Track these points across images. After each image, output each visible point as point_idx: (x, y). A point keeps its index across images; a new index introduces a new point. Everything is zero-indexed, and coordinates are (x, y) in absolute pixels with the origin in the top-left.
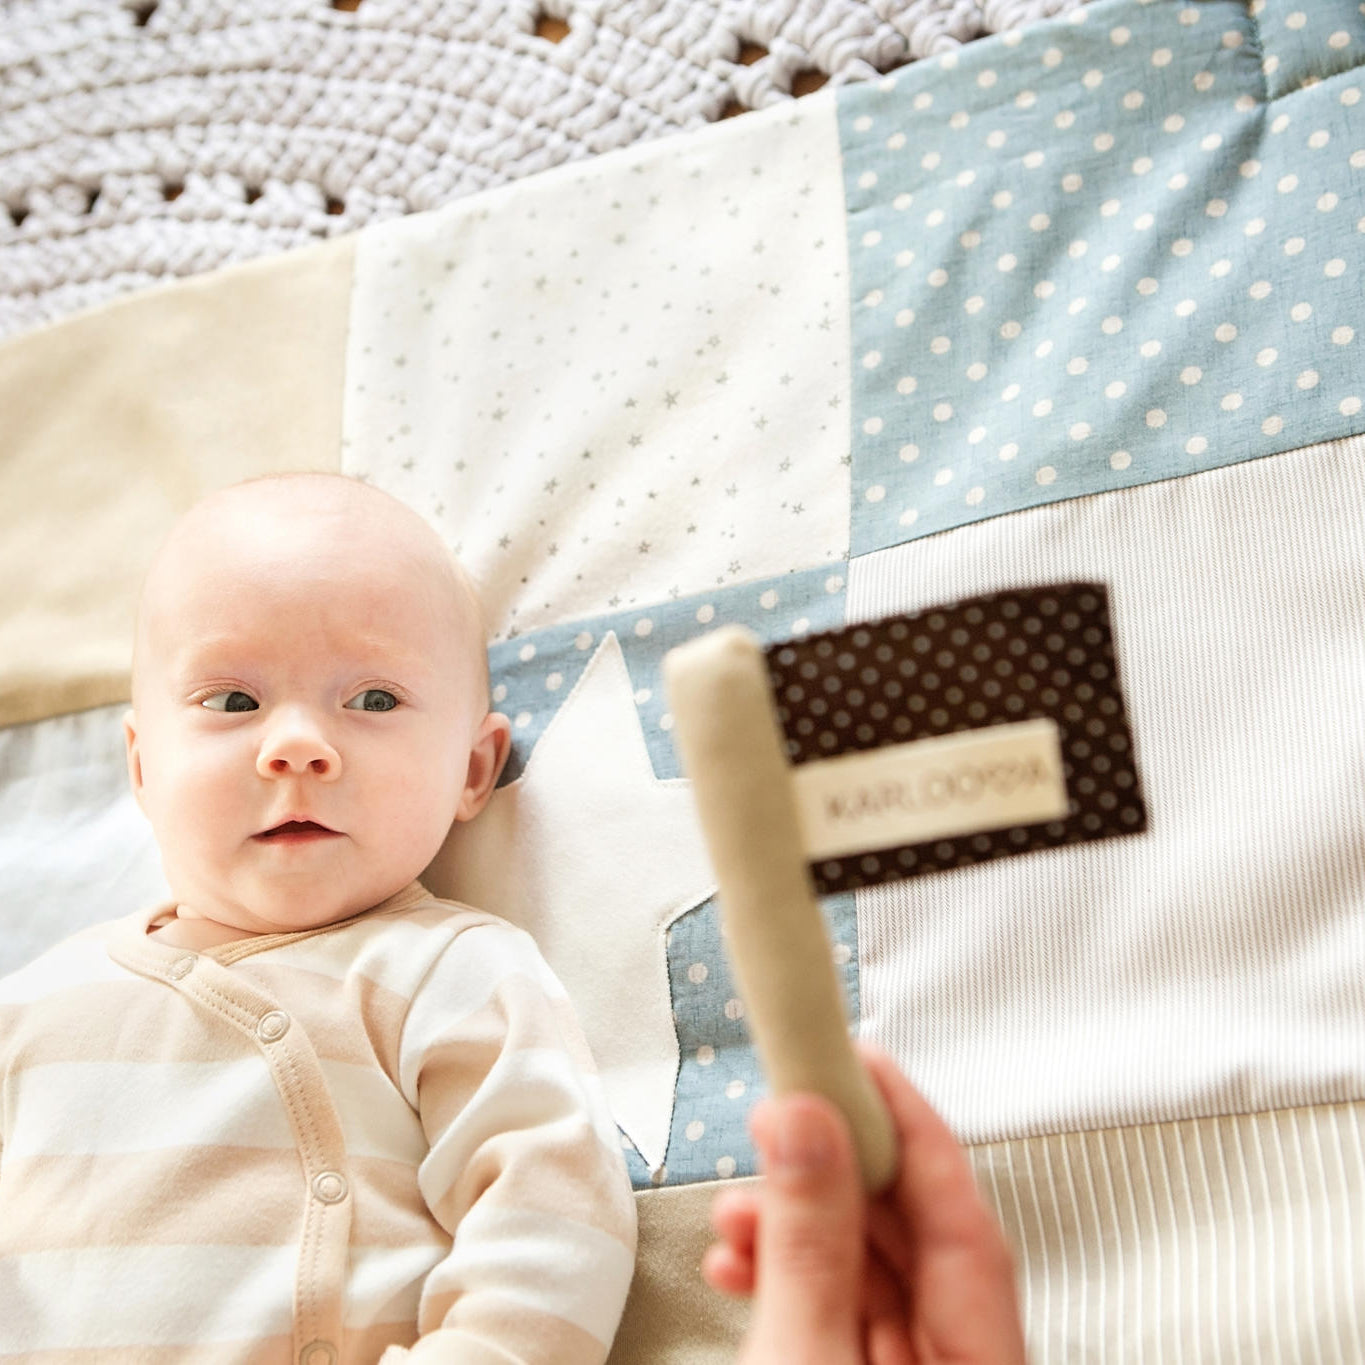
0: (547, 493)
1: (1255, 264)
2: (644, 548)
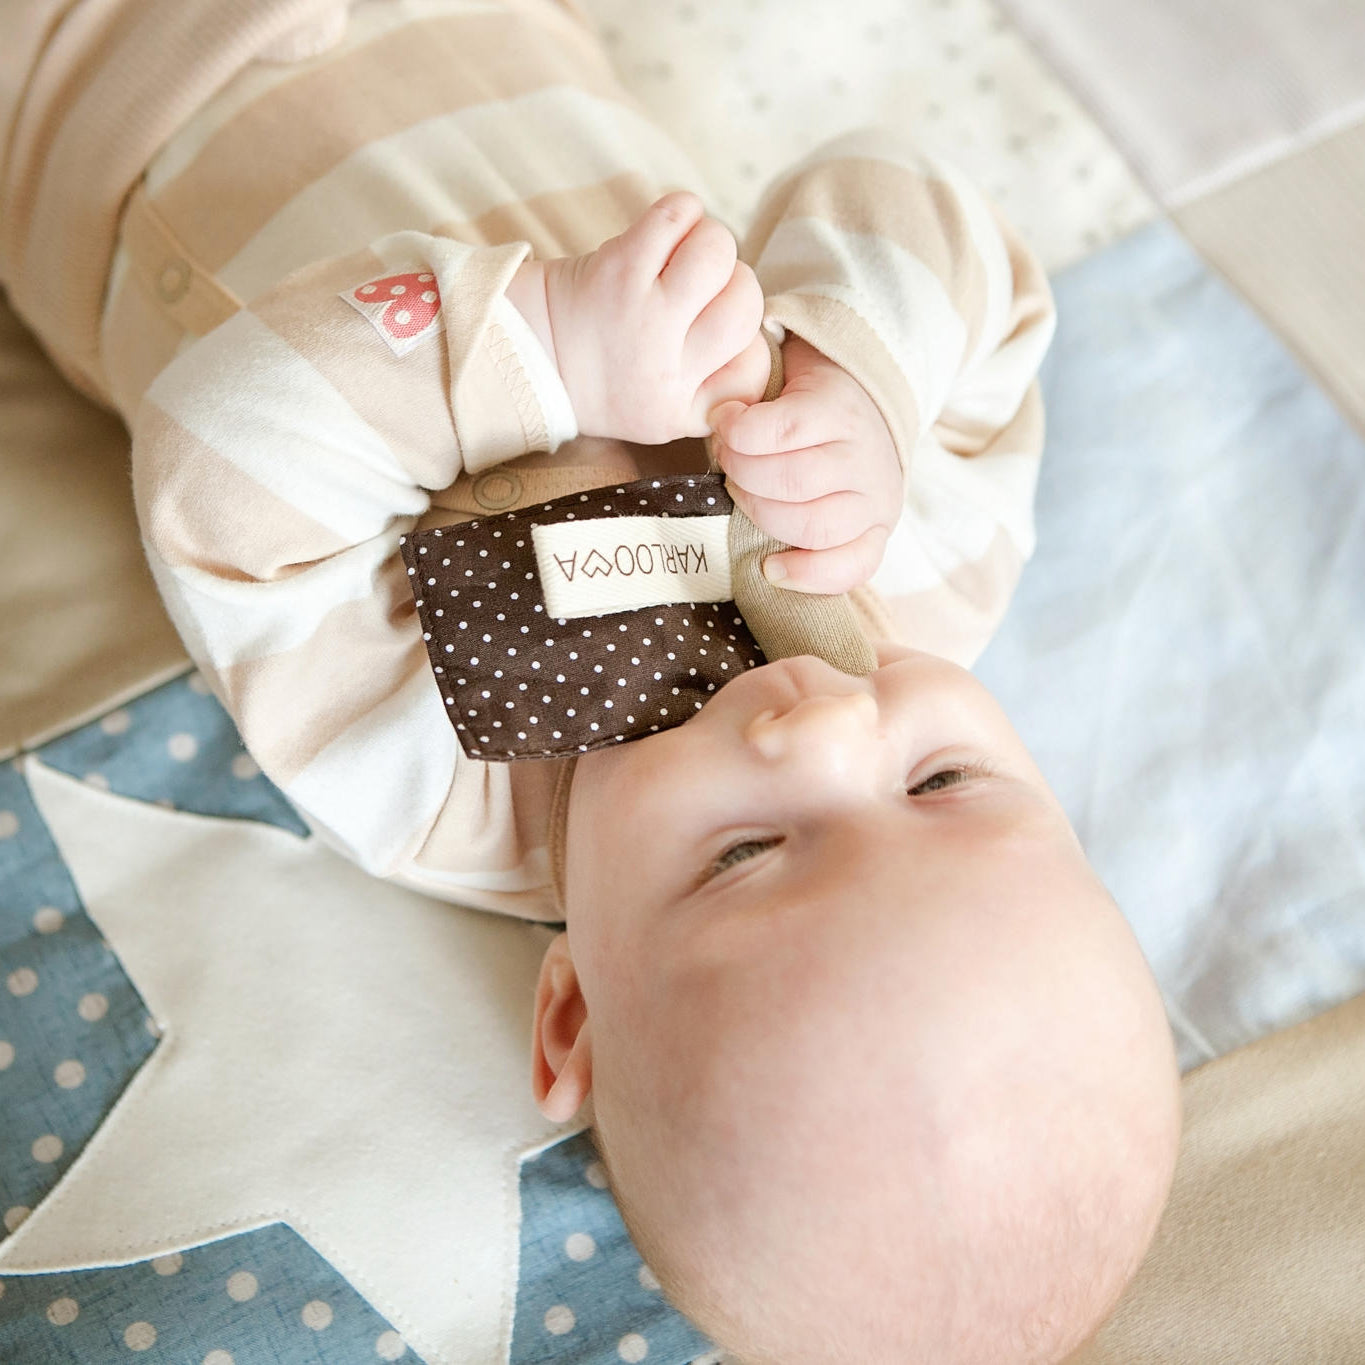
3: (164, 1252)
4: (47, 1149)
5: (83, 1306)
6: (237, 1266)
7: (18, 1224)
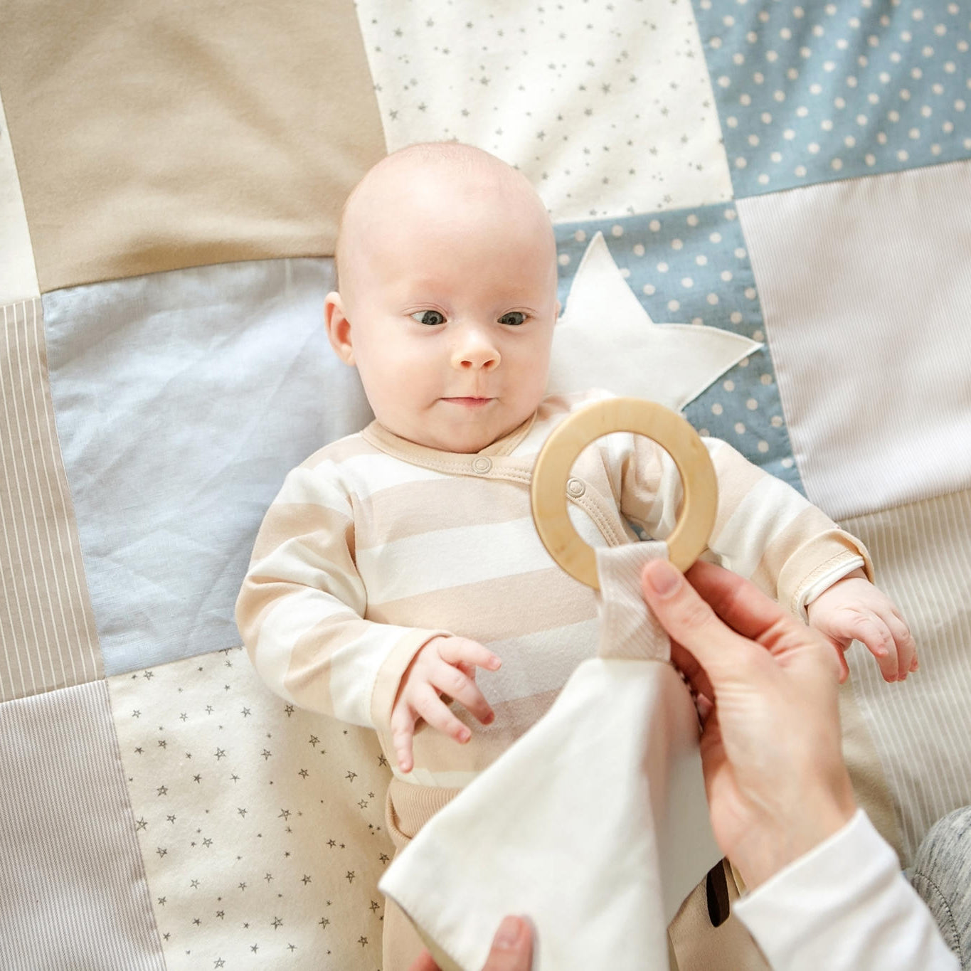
0: (539, 140)
1: (912, 56)
2: (605, 181)
3: (697, 328)
4: (729, 386)
5: (729, 317)
6: (674, 314)
7: (744, 359)
